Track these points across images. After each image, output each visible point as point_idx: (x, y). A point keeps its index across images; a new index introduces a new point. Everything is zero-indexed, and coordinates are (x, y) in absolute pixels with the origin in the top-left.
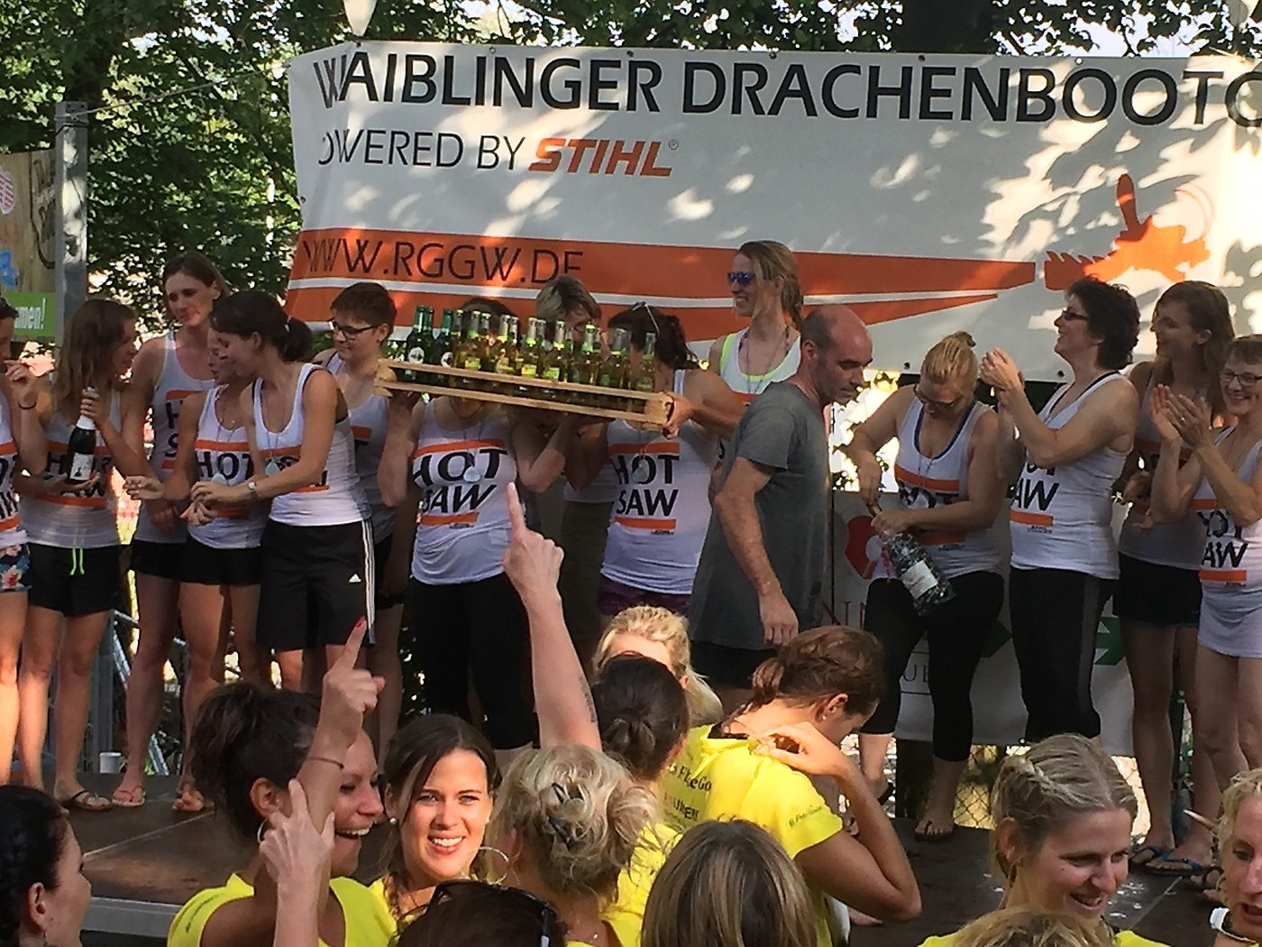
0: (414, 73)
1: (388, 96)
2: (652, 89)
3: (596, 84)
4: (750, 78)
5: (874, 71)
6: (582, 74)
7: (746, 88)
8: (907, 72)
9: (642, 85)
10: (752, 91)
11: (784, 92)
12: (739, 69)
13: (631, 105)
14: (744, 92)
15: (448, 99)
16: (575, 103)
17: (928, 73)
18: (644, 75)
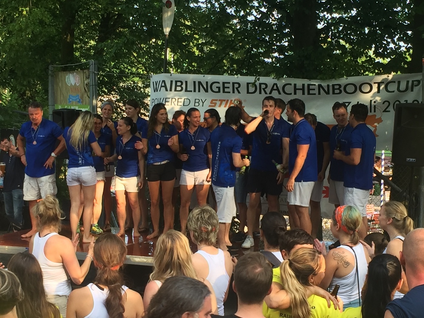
0: (178, 85)
1: (171, 90)
2: (239, 89)
3: (224, 87)
4: (263, 86)
5: (295, 85)
6: (221, 85)
7: (263, 89)
8: (303, 85)
9: (236, 88)
10: (264, 89)
11: (272, 89)
12: (260, 84)
13: (234, 92)
14: (262, 90)
15: (186, 91)
16: (219, 92)
17: (309, 85)
18: (236, 86)
